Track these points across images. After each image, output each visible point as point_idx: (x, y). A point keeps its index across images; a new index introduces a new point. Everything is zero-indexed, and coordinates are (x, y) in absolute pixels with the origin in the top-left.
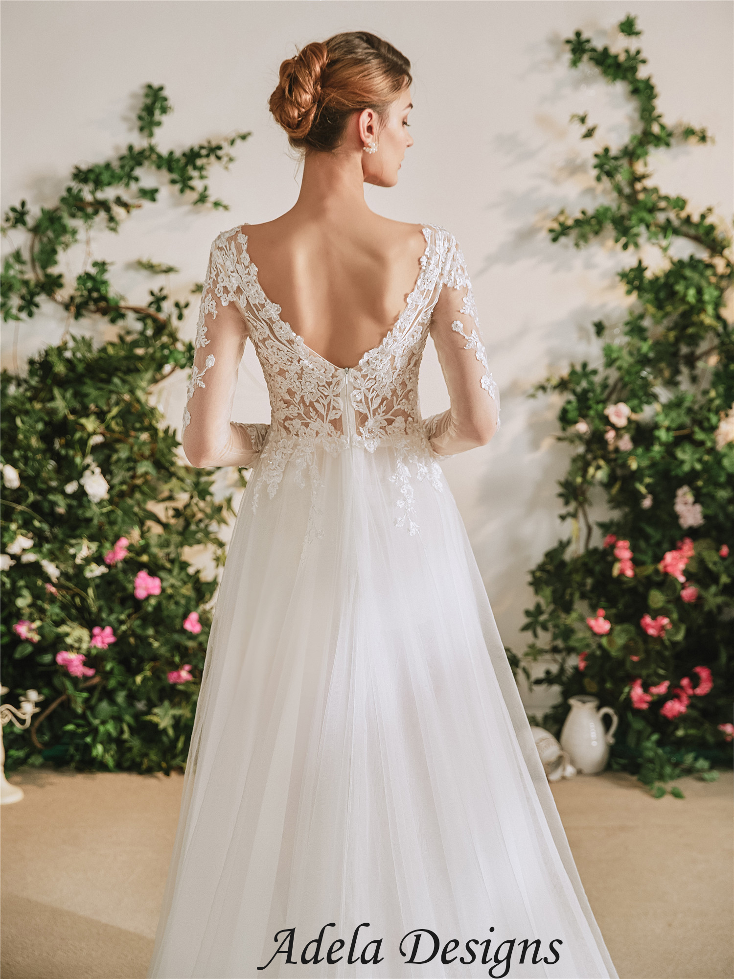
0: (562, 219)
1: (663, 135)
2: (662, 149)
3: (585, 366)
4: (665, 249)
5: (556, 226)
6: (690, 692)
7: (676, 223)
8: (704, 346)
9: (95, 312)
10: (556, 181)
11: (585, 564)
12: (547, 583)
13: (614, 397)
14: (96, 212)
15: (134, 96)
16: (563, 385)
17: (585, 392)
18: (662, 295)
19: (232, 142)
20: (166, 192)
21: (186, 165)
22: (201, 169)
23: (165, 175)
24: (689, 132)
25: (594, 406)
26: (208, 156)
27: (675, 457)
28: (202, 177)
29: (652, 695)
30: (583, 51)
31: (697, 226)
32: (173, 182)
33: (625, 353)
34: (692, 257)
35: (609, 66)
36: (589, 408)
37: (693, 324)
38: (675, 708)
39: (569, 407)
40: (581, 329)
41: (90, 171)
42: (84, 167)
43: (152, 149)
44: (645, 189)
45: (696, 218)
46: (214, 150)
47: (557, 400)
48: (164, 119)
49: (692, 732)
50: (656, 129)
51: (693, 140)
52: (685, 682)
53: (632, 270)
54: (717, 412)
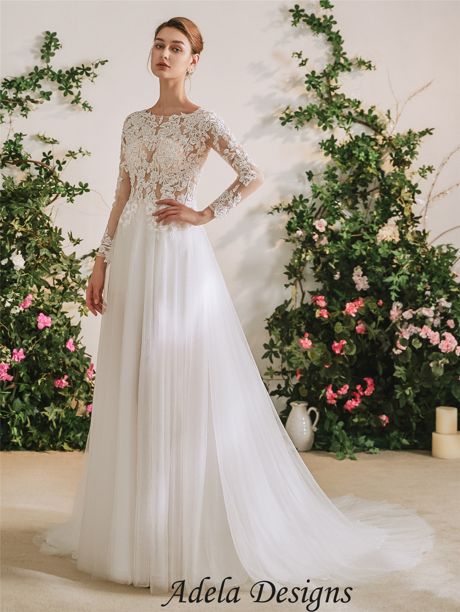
0: (287, 112)
1: (346, 64)
2: (346, 73)
3: (301, 197)
4: (347, 130)
5: (284, 116)
6: (361, 393)
7: (354, 115)
8: (371, 187)
9: (13, 164)
10: (284, 90)
11: (300, 313)
12: (277, 326)
13: (319, 216)
14: (15, 105)
15: (38, 38)
16: (289, 209)
17: (302, 212)
18: (346, 156)
19: (96, 66)
20: (56, 95)
21: (68, 78)
22: (78, 81)
23: (56, 85)
24: (361, 63)
25: (307, 220)
26: (81, 73)
27: (351, 248)
28: (78, 87)
29: (338, 395)
30: (301, 16)
31: (367, 116)
32: (61, 88)
33: (324, 189)
34: (363, 134)
35: (315, 25)
36: (304, 221)
37: (363, 173)
38: (352, 404)
39: (292, 221)
40: (300, 176)
41: (13, 81)
42: (9, 79)
43: (49, 69)
44: (336, 95)
45: (366, 112)
46: (85, 70)
47: (286, 217)
48: (56, 51)
49: (363, 419)
50: (342, 61)
51: (363, 67)
52: (359, 387)
53: (328, 141)
54: (377, 224)
